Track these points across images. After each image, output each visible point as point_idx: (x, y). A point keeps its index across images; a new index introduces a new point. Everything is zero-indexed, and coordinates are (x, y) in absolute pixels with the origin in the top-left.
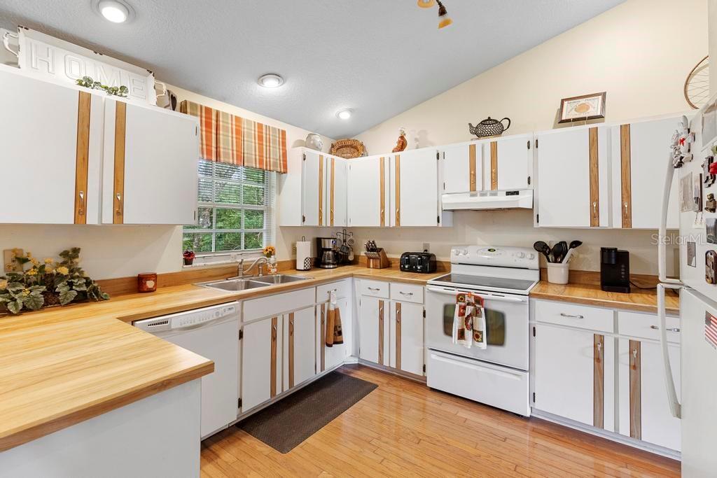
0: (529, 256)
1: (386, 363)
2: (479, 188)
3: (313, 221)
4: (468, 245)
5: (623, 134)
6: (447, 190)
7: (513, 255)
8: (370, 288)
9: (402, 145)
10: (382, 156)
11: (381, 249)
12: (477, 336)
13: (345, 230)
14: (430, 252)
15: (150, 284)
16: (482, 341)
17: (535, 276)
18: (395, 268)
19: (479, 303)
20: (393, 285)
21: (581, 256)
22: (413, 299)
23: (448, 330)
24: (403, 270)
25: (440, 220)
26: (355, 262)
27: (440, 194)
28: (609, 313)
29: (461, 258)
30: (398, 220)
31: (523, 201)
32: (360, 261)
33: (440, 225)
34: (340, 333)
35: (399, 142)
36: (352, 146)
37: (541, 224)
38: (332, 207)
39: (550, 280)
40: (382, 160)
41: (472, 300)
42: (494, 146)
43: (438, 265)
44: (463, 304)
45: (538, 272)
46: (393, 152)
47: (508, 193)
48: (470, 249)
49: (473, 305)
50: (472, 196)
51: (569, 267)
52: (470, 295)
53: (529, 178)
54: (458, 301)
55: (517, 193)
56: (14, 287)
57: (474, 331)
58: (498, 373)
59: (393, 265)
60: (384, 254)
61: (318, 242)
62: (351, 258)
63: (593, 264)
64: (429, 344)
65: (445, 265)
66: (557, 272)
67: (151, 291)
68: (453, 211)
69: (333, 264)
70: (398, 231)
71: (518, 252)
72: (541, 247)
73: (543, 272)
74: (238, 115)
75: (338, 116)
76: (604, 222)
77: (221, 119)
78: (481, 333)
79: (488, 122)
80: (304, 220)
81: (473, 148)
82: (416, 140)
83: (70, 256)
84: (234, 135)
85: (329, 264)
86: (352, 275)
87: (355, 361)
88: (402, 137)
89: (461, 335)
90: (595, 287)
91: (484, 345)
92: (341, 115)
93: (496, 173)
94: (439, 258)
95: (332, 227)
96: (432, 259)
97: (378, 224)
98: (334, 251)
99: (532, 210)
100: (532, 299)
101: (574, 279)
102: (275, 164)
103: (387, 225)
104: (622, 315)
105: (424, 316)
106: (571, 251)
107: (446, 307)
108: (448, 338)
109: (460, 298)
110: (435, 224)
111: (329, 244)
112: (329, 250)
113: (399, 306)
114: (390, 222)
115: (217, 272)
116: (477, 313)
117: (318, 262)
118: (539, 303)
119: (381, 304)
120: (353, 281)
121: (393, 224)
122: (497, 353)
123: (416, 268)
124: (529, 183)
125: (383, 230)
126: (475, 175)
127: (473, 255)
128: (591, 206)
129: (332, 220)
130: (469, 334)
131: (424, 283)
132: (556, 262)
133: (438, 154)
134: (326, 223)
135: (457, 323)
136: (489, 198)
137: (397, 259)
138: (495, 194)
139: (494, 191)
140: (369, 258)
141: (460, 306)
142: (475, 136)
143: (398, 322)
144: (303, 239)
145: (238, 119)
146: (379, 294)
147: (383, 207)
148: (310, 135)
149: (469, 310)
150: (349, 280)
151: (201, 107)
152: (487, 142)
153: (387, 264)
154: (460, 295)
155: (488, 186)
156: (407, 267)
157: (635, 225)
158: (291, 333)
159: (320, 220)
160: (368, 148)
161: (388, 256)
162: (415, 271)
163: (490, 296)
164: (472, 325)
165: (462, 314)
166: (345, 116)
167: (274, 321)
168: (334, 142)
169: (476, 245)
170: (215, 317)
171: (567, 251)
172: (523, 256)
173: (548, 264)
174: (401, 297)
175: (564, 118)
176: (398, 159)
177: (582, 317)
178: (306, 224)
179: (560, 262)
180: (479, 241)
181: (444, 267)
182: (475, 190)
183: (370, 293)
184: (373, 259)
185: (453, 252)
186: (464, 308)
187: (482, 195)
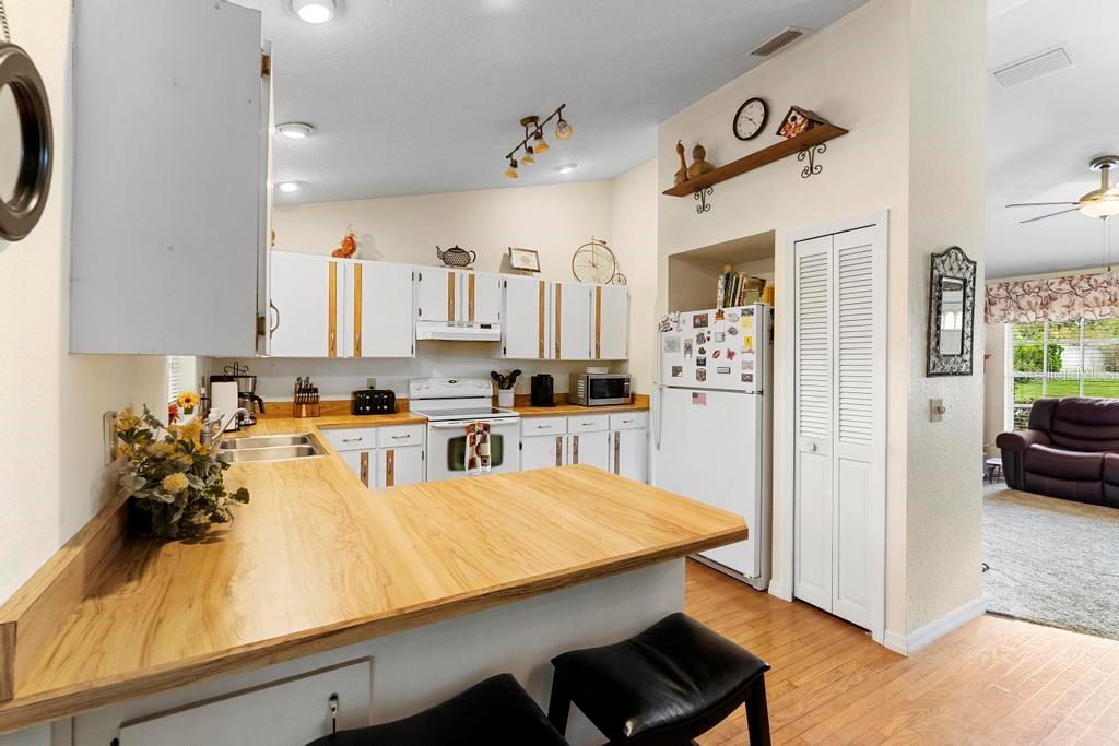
0: (486, 385)
2: (457, 318)
4: (428, 378)
5: (557, 291)
6: (423, 317)
7: (473, 385)
8: (346, 441)
11: (315, 389)
12: (484, 462)
16: (488, 465)
17: (488, 403)
19: (486, 430)
20: (381, 430)
21: (522, 383)
22: (409, 441)
23: (452, 464)
24: (361, 413)
25: (414, 351)
27: (415, 320)
28: (563, 419)
29: (423, 393)
30: (358, 348)
31: (492, 334)
33: (413, 356)
37: (508, 356)
39: (500, 405)
40: (334, 266)
41: (481, 429)
42: (472, 278)
44: (473, 434)
45: (491, 400)
47: (482, 326)
48: (432, 382)
49: (482, 432)
50: (449, 325)
51: (515, 392)
52: (479, 424)
53: (499, 314)
54: (468, 432)
55: (489, 327)
57: (481, 458)
60: (318, 396)
66: (507, 397)
70: (358, 361)
71: (478, 382)
73: (495, 399)
76: (545, 355)
78: (488, 457)
79: (456, 250)
81: (452, 276)
89: (472, 464)
91: (490, 468)
93: (474, 306)
97: (325, 353)
100: (521, 419)
101: (519, 402)
103: (339, 354)
104: (571, 419)
105: (422, 458)
107: (452, 442)
108: (457, 473)
109: (470, 429)
110: (407, 355)
113: (390, 454)
114: (345, 350)
116: (484, 440)
119: (365, 457)
121: (350, 353)
122: (499, 472)
124: (499, 319)
125: (331, 362)
126: (453, 305)
130: (479, 461)
131: (425, 421)
132: (506, 388)
133: (413, 274)
135: (469, 452)
136: (465, 330)
137: (341, 401)
138: (471, 327)
139: (471, 323)
140: (299, 403)
141: (471, 437)
142: (447, 264)
143: (390, 473)
146: (360, 445)
147: (332, 330)
149: (478, 438)
152: (465, 273)
154: (471, 425)
155: (466, 319)
156: (368, 408)
157: (562, 358)
163: (494, 422)
165: (472, 444)
169: (435, 378)
173: (500, 391)
175: (515, 265)
176: (358, 270)
177: (551, 426)
179: (509, 388)
180: (436, 373)
182: (453, 320)
183: (346, 446)
184: (307, 403)
185: (413, 386)
186: (474, 438)
187: (460, 326)
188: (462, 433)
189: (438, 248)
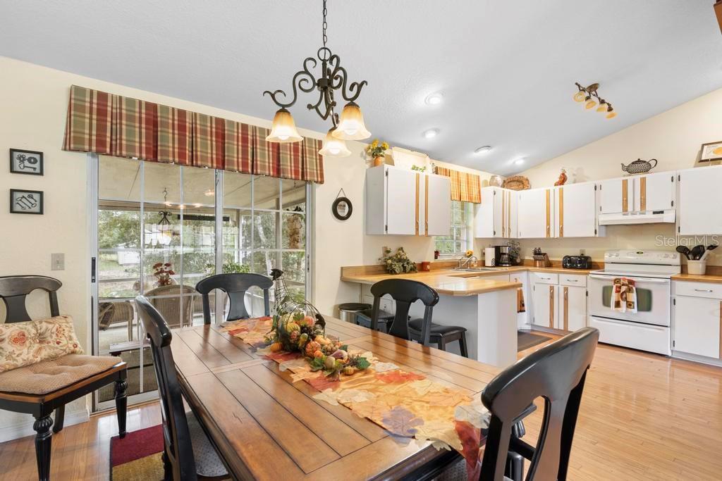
0: (672, 256)
1: (555, 326)
2: (630, 208)
3: (499, 235)
4: (618, 250)
6: (603, 211)
7: (658, 256)
8: (542, 278)
9: (563, 180)
10: (548, 189)
11: (545, 254)
12: (629, 305)
13: (513, 241)
14: (586, 255)
15: (428, 267)
16: (634, 308)
18: (557, 267)
19: (631, 284)
20: (561, 275)
21: (717, 256)
22: (577, 284)
23: (606, 302)
24: (565, 267)
25: (597, 232)
26: (521, 264)
27: (597, 213)
29: (614, 259)
30: (561, 233)
31: (668, 218)
32: (525, 263)
33: (597, 235)
34: (523, 305)
35: (561, 177)
36: (518, 181)
37: (681, 234)
38: (509, 225)
39: (689, 272)
40: (548, 192)
41: (626, 283)
42: (643, 181)
43: (593, 264)
44: (619, 285)
45: (679, 268)
46: (555, 185)
47: (654, 213)
48: (621, 253)
49: (626, 285)
50: (624, 215)
51: (706, 263)
52: (625, 279)
53: (672, 202)
54: (615, 283)
55: (662, 212)
56: (393, 262)
57: (627, 302)
58: (646, 329)
59: (554, 265)
60: (547, 257)
61: (497, 249)
62: (518, 261)
64: (591, 312)
65: (599, 264)
66: (696, 267)
67: (428, 270)
68: (606, 226)
69: (509, 264)
70: (562, 239)
71: (663, 254)
72: (683, 250)
75: (514, 163)
78: (633, 303)
79: (639, 162)
80: (494, 234)
81: (625, 183)
82: (574, 175)
85: (506, 264)
86: (528, 270)
87: (529, 327)
88: (563, 174)
89: (618, 304)
91: (635, 310)
92: (517, 161)
93: (645, 199)
94: (594, 260)
95: (510, 239)
96: (589, 260)
97: (544, 235)
98: (509, 255)
99: (675, 224)
100: (673, 281)
102: (475, 198)
103: (552, 236)
105: (587, 295)
106: (707, 252)
107: (605, 288)
108: (606, 308)
109: (617, 281)
110: (593, 235)
111: (506, 250)
112: (505, 254)
113: (566, 289)
114: (555, 234)
116: (630, 290)
117: (498, 262)
118: (678, 284)
119: (552, 288)
120: (528, 275)
121: (557, 235)
122: (645, 316)
123: (577, 266)
124: (672, 205)
125: (548, 240)
126: (627, 201)
127: (624, 257)
129: (509, 234)
130: (623, 304)
131: (587, 274)
132: (694, 259)
133: (596, 187)
134: (506, 236)
135: (614, 297)
136: (638, 217)
137: (559, 262)
138: (644, 214)
139: (643, 211)
140: (536, 260)
141: (617, 287)
142: (627, 173)
143: (566, 299)
144: (490, 246)
146: (549, 282)
147: (548, 224)
148: (493, 177)
149: (623, 289)
150: (525, 273)
152: (638, 177)
153: (549, 265)
154: (616, 279)
155: (638, 208)
156: (568, 265)
159: (503, 234)
160: (532, 182)
161: (550, 259)
162: (576, 268)
163: (640, 279)
164: (626, 298)
165: (617, 292)
166: (520, 162)
168: (506, 179)
169: (626, 249)
171: (704, 252)
172: (667, 256)
173: (689, 261)
174: (568, 283)
175: (703, 159)
176: (561, 192)
177: (711, 291)
178: (496, 236)
179: (698, 259)
180: (630, 247)
182: (627, 211)
183: (542, 281)
184: (539, 260)
185: (607, 255)
186: (620, 287)
187: (633, 214)
188: (611, 284)
189: (623, 165)
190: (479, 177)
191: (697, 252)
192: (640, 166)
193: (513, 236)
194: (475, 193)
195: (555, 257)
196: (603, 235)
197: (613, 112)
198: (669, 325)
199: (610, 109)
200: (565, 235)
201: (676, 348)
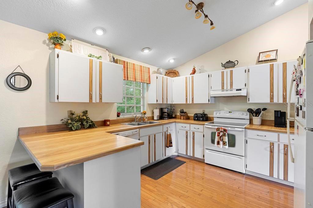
0: (245, 114)
1: (189, 154)
2: (225, 88)
3: (160, 102)
4: (221, 110)
5: (284, 66)
6: (213, 89)
7: (239, 114)
8: (182, 127)
9: (194, 72)
10: (186, 76)
11: (186, 112)
12: (224, 143)
13: (171, 105)
14: (205, 113)
15: (108, 123)
16: (226, 145)
17: (248, 122)
18: (192, 119)
19: (225, 131)
20: (191, 125)
21: (267, 114)
22: (199, 130)
23: (213, 142)
24: (195, 120)
26: (175, 118)
27: (210, 90)
28: (276, 134)
29: (218, 115)
30: (193, 101)
31: (243, 93)
32: (177, 117)
33: (210, 102)
34: (171, 143)
35: (193, 71)
36: (174, 73)
37: (250, 102)
38: (167, 96)
39: (254, 123)
40: (186, 78)
41: (223, 130)
42: (231, 72)
43: (209, 118)
44: (219, 132)
45: (249, 120)
46: (190, 74)
47: (237, 90)
48: (222, 112)
49: (223, 132)
50: (222, 91)
51: (262, 118)
52: (222, 128)
53: (245, 84)
54: (217, 130)
55: (240, 90)
56: (73, 122)
57: (223, 142)
58: (232, 157)
59: (190, 118)
60: (187, 114)
61: (161, 110)
62: (174, 116)
63: (271, 117)
64: (206, 147)
65: (211, 118)
66: (257, 120)
67: (108, 125)
68: (215, 97)
69: (167, 118)
70: (193, 105)
71: (241, 113)
72: (250, 111)
73: (251, 120)
74: (134, 63)
76: (275, 101)
77: (128, 65)
78: (226, 142)
79: (229, 62)
80: (157, 101)
81: (223, 73)
82: (200, 69)
83: (85, 113)
84: (133, 70)
85: (165, 118)
86: (175, 122)
87: (176, 154)
88: (194, 69)
89: (218, 143)
90: (272, 126)
91: (227, 147)
92: (170, 61)
93: (232, 82)
94: (209, 116)
95: (167, 104)
96: (206, 116)
97: (185, 102)
98: (167, 113)
99: (246, 96)
100: (246, 130)
101: (264, 123)
102: (146, 80)
103: (188, 103)
104: (281, 135)
105: (204, 137)
106: (262, 112)
107: (212, 133)
108: (213, 144)
109: (218, 129)
110: (208, 102)
111: (166, 110)
112: (166, 112)
113: (194, 133)
114: (190, 102)
115: (128, 120)
116: (224, 135)
117: (161, 117)
118: (249, 131)
119: (187, 132)
120: (175, 124)
121: (191, 102)
122: (232, 150)
123: (200, 119)
124: (245, 86)
125: (187, 105)
126: (224, 83)
127: (223, 114)
128: (271, 94)
129: (167, 101)
130: (221, 143)
131: (204, 125)
132: (256, 116)
133: (209, 75)
134: (165, 102)
135: (217, 139)
136: (229, 92)
137: (192, 116)
138: (232, 90)
139: (232, 89)
140: (181, 116)
141: (218, 133)
142: (224, 68)
143: (194, 139)
144: (156, 108)
145: (134, 64)
146: (186, 129)
147: (187, 96)
148: (158, 69)
149: (221, 134)
151: (122, 61)
152: (229, 70)
153: (188, 118)
154: (218, 128)
155: (229, 87)
156: (196, 119)
158: (155, 142)
159: (163, 101)
160: (180, 73)
161: (189, 115)
162: (200, 120)
163: (229, 129)
164: (222, 139)
165: (218, 136)
166: (172, 61)
167: (149, 137)
168: (167, 71)
169: (224, 110)
170: (132, 134)
171: (261, 112)
172: (243, 114)
173: (253, 117)
174: (195, 130)
175: (260, 60)
176: (193, 78)
177: (265, 136)
178: (158, 103)
179: (258, 116)
180: (225, 109)
181: (211, 119)
182: (224, 89)
183: (182, 128)
184: (183, 116)
185: (215, 113)
186: (219, 133)
187: (227, 91)
188: (215, 131)
189: (222, 63)
190: (149, 68)
191: (257, 113)
192: (230, 64)
193: (169, 102)
194: (146, 77)
195: (190, 114)
196: (213, 102)
197: (213, 25)
198: (244, 156)
199: (212, 24)
200: (195, 102)
201: (247, 169)
